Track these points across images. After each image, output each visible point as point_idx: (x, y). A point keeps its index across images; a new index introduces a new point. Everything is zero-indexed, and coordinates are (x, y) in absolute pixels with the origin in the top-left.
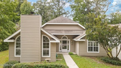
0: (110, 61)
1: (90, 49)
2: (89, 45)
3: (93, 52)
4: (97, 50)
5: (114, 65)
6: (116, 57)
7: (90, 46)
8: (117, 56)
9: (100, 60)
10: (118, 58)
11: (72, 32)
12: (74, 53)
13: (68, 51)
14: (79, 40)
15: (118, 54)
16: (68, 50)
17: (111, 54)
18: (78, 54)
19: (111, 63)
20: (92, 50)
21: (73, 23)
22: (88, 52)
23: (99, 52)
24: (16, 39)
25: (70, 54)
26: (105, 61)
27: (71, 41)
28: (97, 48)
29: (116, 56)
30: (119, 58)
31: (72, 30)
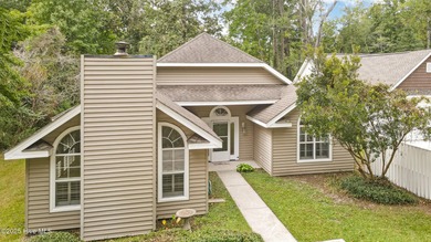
0: (368, 192)
1: (306, 152)
2: (302, 139)
3: (315, 160)
4: (326, 154)
5: (379, 203)
6: (383, 178)
7: (306, 142)
8: (384, 174)
9: (338, 191)
10: (386, 179)
11: (246, 95)
12: (254, 165)
13: (233, 157)
14: (273, 124)
15: (388, 167)
16: (232, 152)
17: (369, 168)
18: (269, 169)
19: (371, 199)
20: (310, 155)
21: (248, 62)
22: (299, 161)
23: (330, 159)
24: (56, 145)
25: (244, 171)
26: (355, 191)
27: (240, 125)
28: (326, 145)
29: (380, 174)
30: (390, 179)
31: (244, 88)
